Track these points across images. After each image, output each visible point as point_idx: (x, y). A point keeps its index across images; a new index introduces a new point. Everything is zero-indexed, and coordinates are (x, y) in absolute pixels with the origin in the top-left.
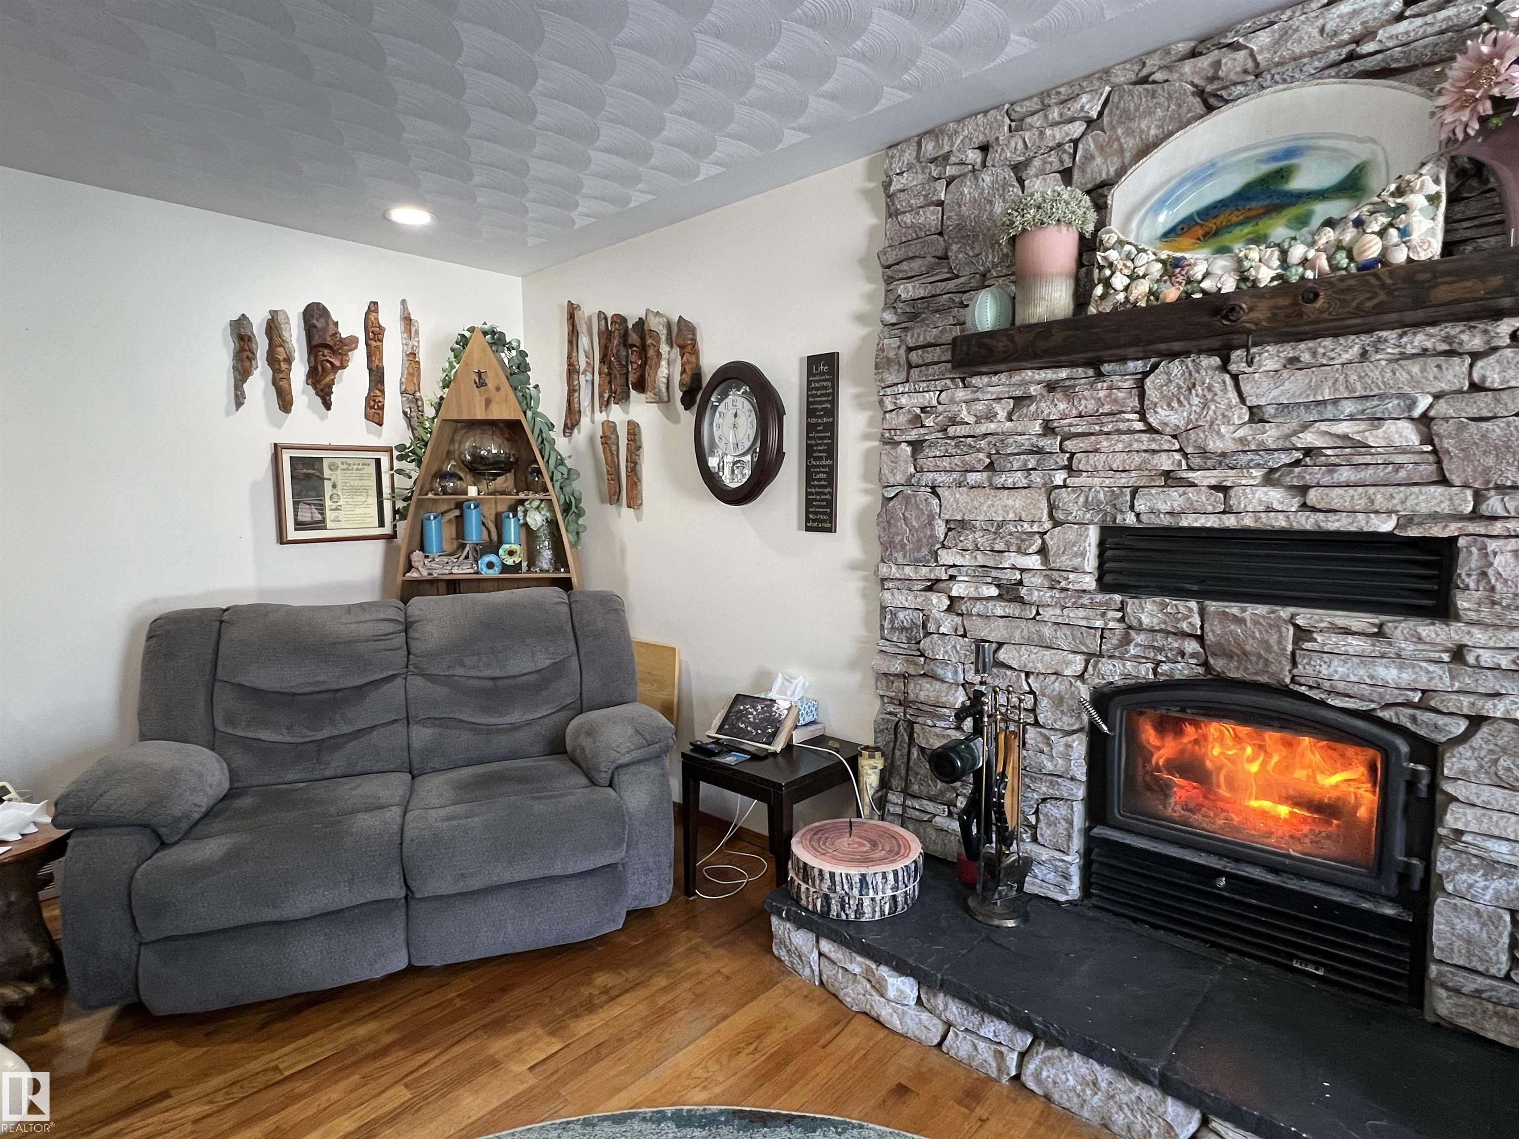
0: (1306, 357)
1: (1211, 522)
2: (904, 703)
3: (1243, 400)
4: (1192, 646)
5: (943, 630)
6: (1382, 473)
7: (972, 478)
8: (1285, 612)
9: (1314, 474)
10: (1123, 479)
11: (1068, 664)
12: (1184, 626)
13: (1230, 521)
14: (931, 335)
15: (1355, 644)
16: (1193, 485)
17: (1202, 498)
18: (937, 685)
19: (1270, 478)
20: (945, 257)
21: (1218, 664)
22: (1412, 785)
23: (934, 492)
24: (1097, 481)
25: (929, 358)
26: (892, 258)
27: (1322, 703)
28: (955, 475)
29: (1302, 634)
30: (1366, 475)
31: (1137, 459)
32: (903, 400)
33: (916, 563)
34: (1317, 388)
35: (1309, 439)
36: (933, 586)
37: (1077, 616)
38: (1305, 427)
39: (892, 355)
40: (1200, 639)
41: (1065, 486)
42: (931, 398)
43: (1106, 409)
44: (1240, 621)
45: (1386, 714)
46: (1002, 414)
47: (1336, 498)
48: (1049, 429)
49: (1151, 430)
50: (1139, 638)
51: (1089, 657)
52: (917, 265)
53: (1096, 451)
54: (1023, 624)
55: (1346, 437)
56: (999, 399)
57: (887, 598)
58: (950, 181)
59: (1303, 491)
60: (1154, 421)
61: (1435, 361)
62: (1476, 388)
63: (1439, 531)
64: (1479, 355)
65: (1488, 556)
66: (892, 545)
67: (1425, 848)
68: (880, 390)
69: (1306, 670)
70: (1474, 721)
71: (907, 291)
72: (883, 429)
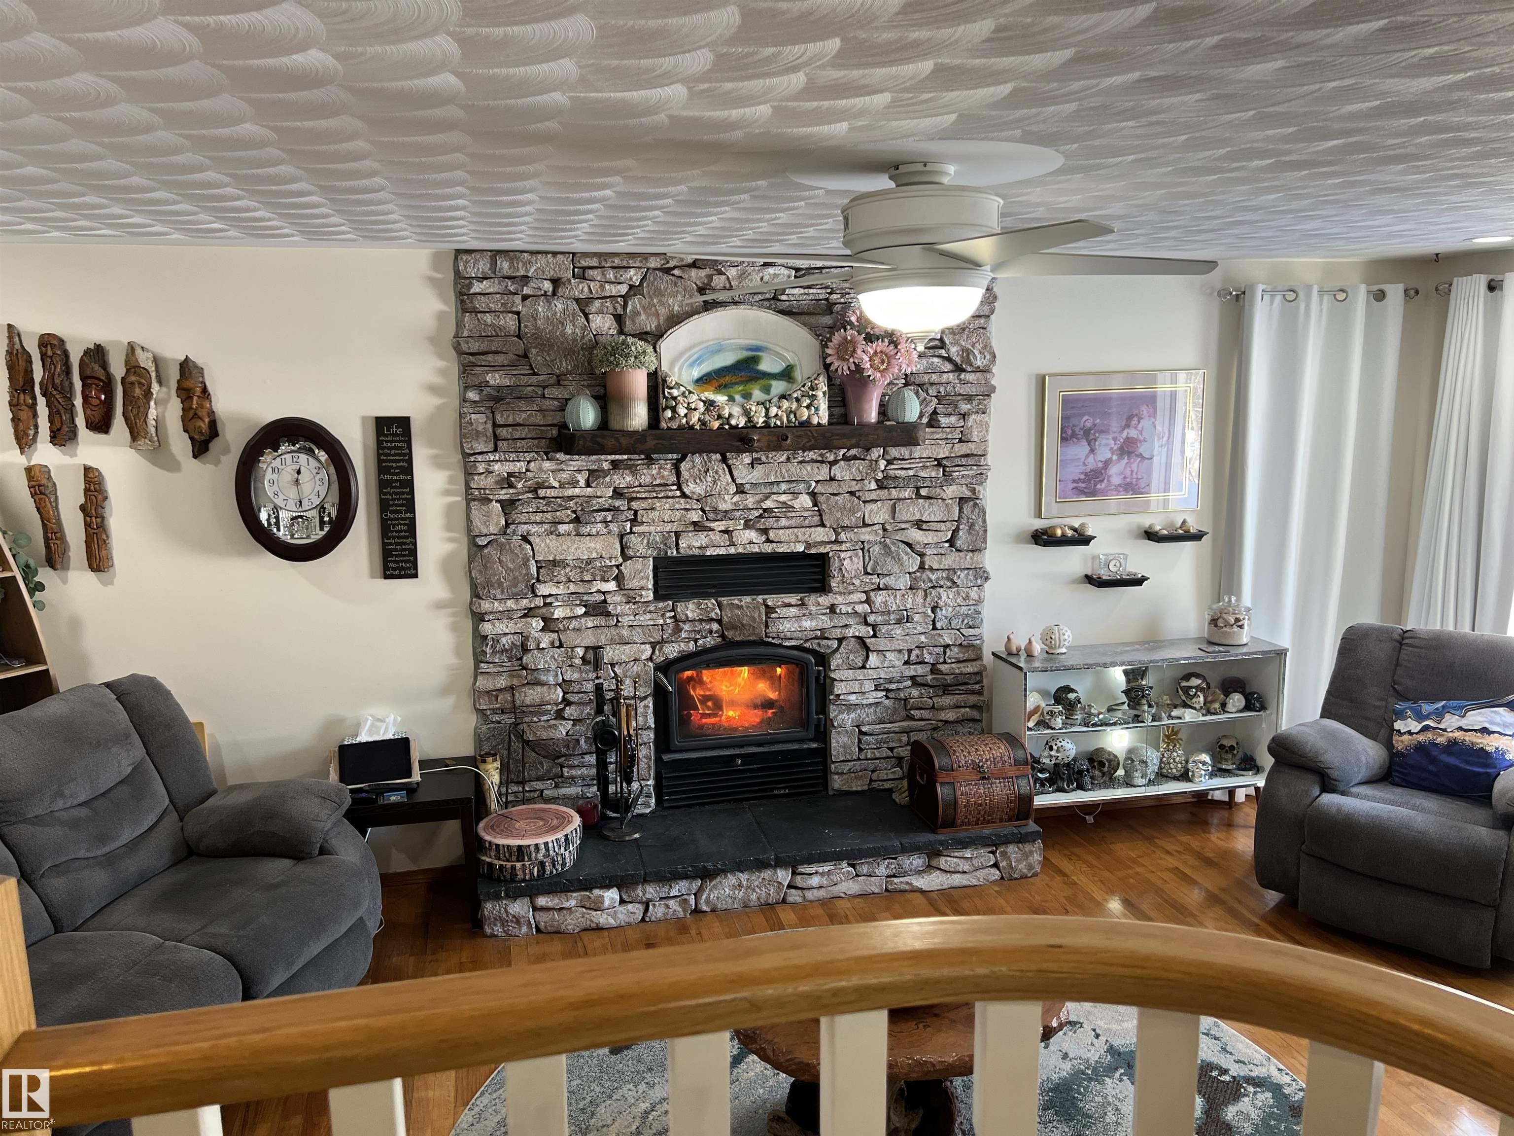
0: (764, 459)
1: (722, 551)
2: (514, 709)
3: (734, 480)
4: (715, 626)
5: (542, 645)
6: (799, 521)
7: (562, 528)
8: (760, 598)
9: (770, 523)
10: (669, 527)
11: (642, 652)
12: (713, 615)
13: (732, 550)
14: (521, 418)
15: (793, 611)
16: (714, 530)
17: (716, 537)
18: (539, 689)
19: (748, 525)
20: (526, 356)
21: (729, 634)
22: (817, 679)
23: (525, 539)
24: (652, 528)
25: (517, 435)
26: (475, 347)
27: (781, 646)
28: (546, 526)
29: (770, 610)
30: (792, 522)
31: (678, 514)
32: (497, 467)
33: (516, 597)
34: (768, 476)
35: (768, 504)
36: (529, 613)
37: (645, 619)
38: (767, 498)
39: (480, 428)
40: (719, 621)
41: (631, 532)
42: (521, 466)
43: (658, 482)
44: (739, 607)
45: (807, 645)
46: (582, 483)
47: (783, 535)
48: (618, 493)
49: (684, 495)
50: (687, 627)
51: (653, 646)
52: (500, 359)
53: (653, 509)
54: (606, 630)
55: (785, 503)
56: (579, 471)
57: (487, 628)
58: (525, 298)
59: (765, 531)
60: (686, 490)
61: (816, 465)
62: (832, 479)
63: (822, 550)
64: (832, 463)
65: (841, 560)
66: (489, 584)
67: (823, 709)
68: (465, 455)
69: (772, 629)
70: (840, 640)
71: (495, 379)
72: (468, 487)
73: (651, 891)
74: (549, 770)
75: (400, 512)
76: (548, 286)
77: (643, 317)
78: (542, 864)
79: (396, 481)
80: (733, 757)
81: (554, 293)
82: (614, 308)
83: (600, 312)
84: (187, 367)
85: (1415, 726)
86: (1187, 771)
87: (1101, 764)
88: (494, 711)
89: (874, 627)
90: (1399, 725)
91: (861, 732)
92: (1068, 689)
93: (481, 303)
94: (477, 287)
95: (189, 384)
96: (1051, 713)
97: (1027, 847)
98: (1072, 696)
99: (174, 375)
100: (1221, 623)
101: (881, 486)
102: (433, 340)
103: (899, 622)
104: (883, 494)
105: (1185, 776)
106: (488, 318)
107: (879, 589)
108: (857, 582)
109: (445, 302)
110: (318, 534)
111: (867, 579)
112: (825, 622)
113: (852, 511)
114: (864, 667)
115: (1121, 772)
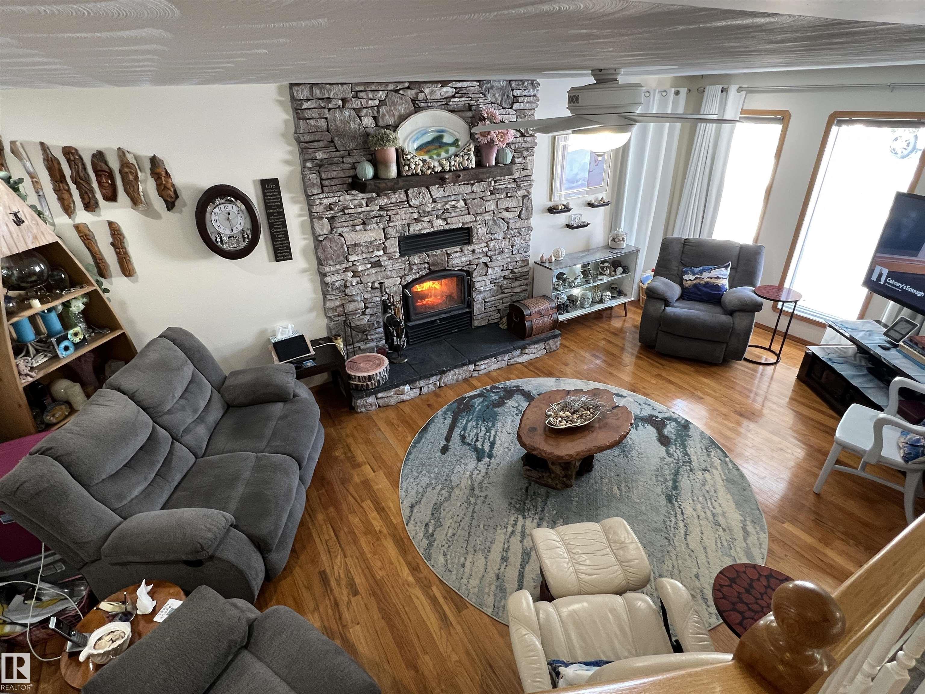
1: (428, 231)
2: (346, 314)
3: (431, 196)
4: (427, 265)
5: (354, 284)
6: (459, 213)
7: (358, 228)
8: (444, 250)
9: (448, 215)
10: (404, 222)
11: (397, 281)
12: (426, 261)
13: (432, 230)
14: (334, 174)
15: (458, 254)
16: (423, 221)
17: (425, 225)
18: (353, 303)
19: (437, 217)
20: (332, 141)
21: (432, 268)
23: (340, 235)
24: (397, 223)
25: (333, 183)
26: (307, 138)
27: (454, 270)
28: (350, 228)
29: (448, 255)
30: (457, 214)
31: (408, 215)
32: (325, 201)
33: (340, 263)
34: (447, 192)
35: (447, 206)
36: (346, 270)
37: (397, 266)
38: (446, 204)
39: (315, 182)
40: (428, 263)
41: (389, 226)
42: (336, 199)
43: (399, 200)
44: (436, 255)
45: (464, 268)
46: (365, 205)
47: (453, 220)
48: (381, 208)
49: (410, 206)
50: (415, 267)
51: (401, 277)
52: (321, 144)
53: (398, 214)
54: (380, 273)
55: (453, 205)
56: (363, 199)
57: (328, 279)
58: (329, 110)
59: (445, 219)
60: (411, 204)
61: (466, 186)
62: (473, 192)
63: (469, 226)
64: (473, 184)
65: (477, 229)
66: (326, 259)
67: (470, 294)
68: (308, 196)
69: (450, 264)
70: (477, 265)
71: (320, 155)
72: (311, 212)
73: (422, 383)
74: (362, 338)
75: (280, 228)
76: (340, 103)
77: (387, 117)
78: (379, 381)
79: (275, 213)
80: (435, 320)
81: (343, 107)
82: (373, 113)
83: (366, 115)
84: (154, 161)
85: (692, 277)
86: (602, 299)
87: (573, 301)
88: (335, 316)
89: (490, 257)
90: (685, 277)
91: (485, 302)
92: (562, 274)
93: (308, 114)
94: (305, 105)
95: (157, 170)
96: (558, 285)
97: (556, 339)
98: (565, 276)
99: (147, 165)
100: (616, 240)
101: (492, 193)
102: (283, 135)
103: (499, 253)
104: (493, 197)
105: (601, 301)
106: (312, 122)
107: (492, 240)
108: (483, 238)
109: (288, 113)
110: (243, 245)
111: (487, 236)
112: (471, 257)
113: (481, 206)
114: (486, 275)
115: (579, 302)
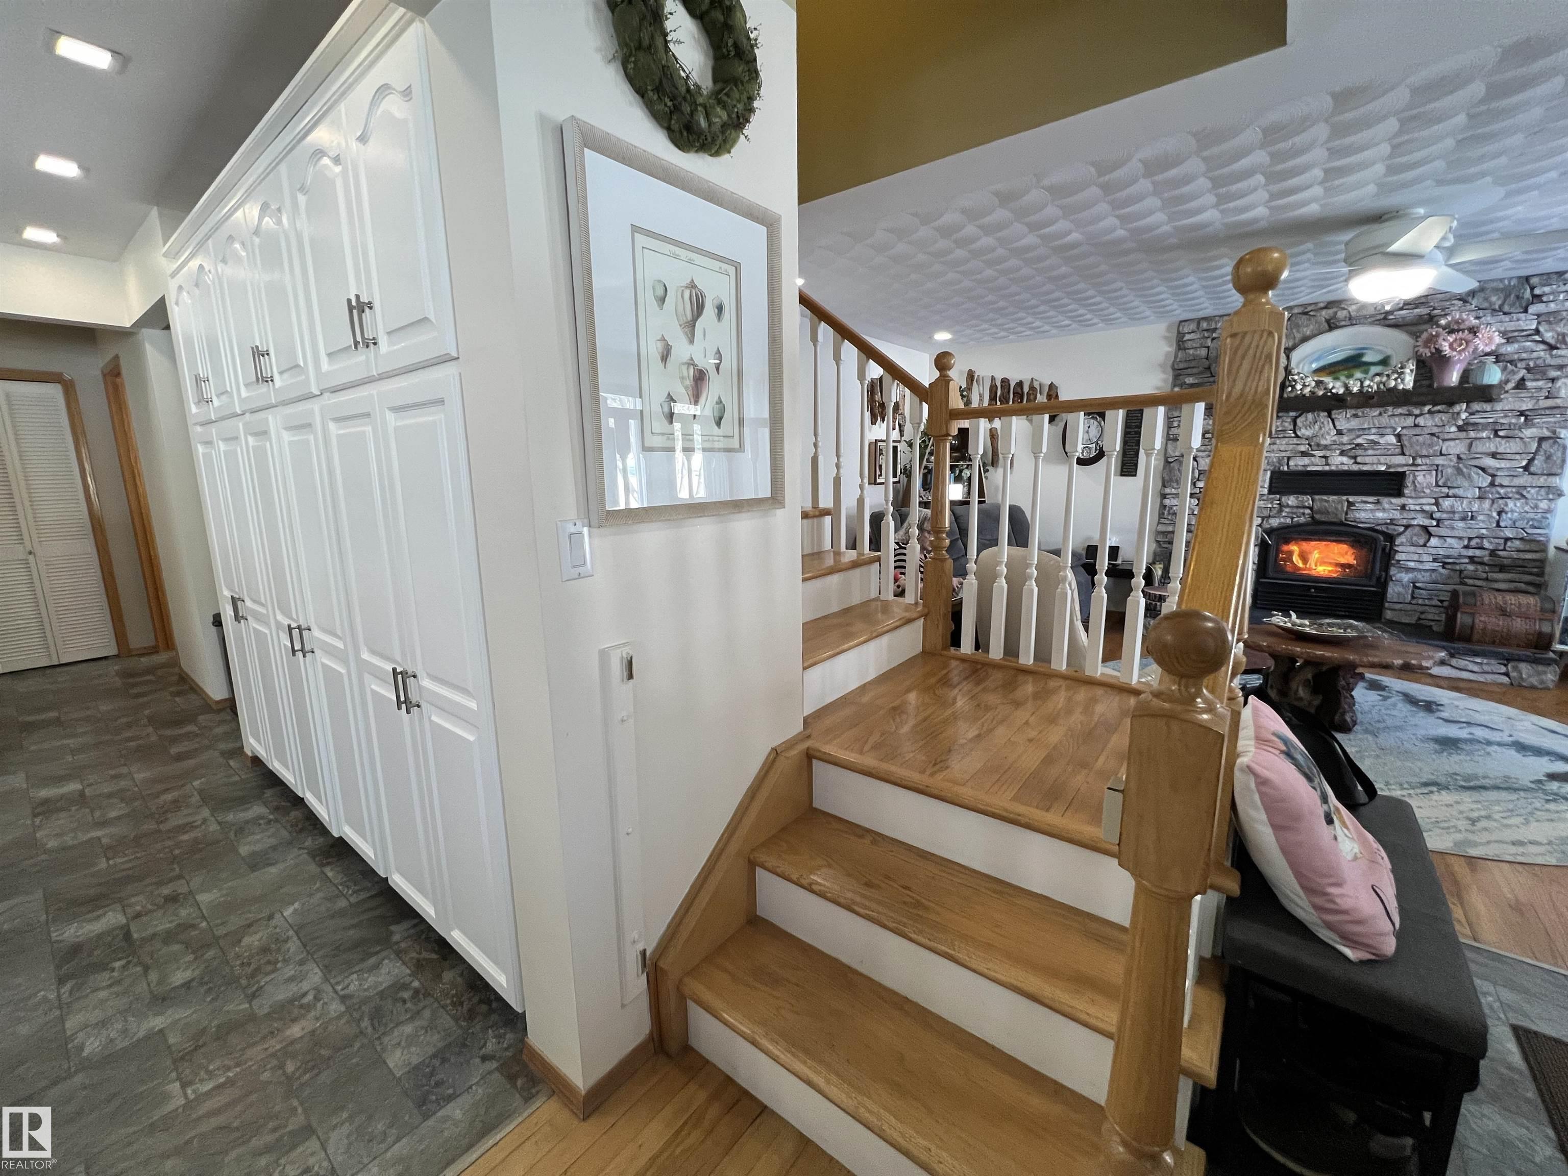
0: (1360, 414)
1: (1319, 468)
3: (1335, 426)
4: (1308, 511)
6: (1383, 452)
8: (1344, 498)
9: (1360, 452)
10: (1284, 454)
11: (1256, 521)
12: (1306, 504)
13: (1327, 468)
15: (1370, 506)
16: (1314, 456)
17: (1316, 460)
19: (1342, 453)
20: (1209, 368)
21: (1317, 516)
22: (1384, 550)
24: (1272, 455)
26: (1182, 366)
27: (1355, 526)
29: (1350, 504)
30: (1378, 452)
31: (1291, 447)
34: (1364, 423)
35: (1359, 441)
37: (1260, 504)
38: (1358, 436)
40: (1311, 509)
43: (1280, 429)
44: (1327, 502)
45: (1378, 528)
47: (1367, 459)
49: (1297, 436)
50: (1287, 510)
51: (1263, 519)
52: (1195, 371)
53: (1274, 444)
55: (1372, 440)
57: (1167, 502)
58: (1213, 339)
59: (1355, 457)
60: (1299, 433)
61: (1402, 418)
62: (1416, 426)
63: (1400, 470)
64: (1417, 416)
65: (1415, 477)
66: (1171, 480)
67: (1386, 568)
68: (1169, 418)
69: (1351, 516)
70: (1407, 527)
71: (1190, 380)
72: (1168, 434)
75: (1132, 446)
79: (1132, 432)
89: (1438, 521)
91: (1415, 587)
93: (1189, 344)
94: (1187, 337)
95: (1051, 393)
97: (1542, 668)
99: (1046, 389)
101: (1460, 429)
102: (1161, 366)
103: (1464, 519)
104: (1462, 435)
106: (1191, 352)
107: (1448, 496)
108: (1428, 491)
109: (1171, 346)
110: (1093, 454)
111: (1438, 489)
112: (1397, 515)
113: (1431, 446)
114: (1425, 545)
